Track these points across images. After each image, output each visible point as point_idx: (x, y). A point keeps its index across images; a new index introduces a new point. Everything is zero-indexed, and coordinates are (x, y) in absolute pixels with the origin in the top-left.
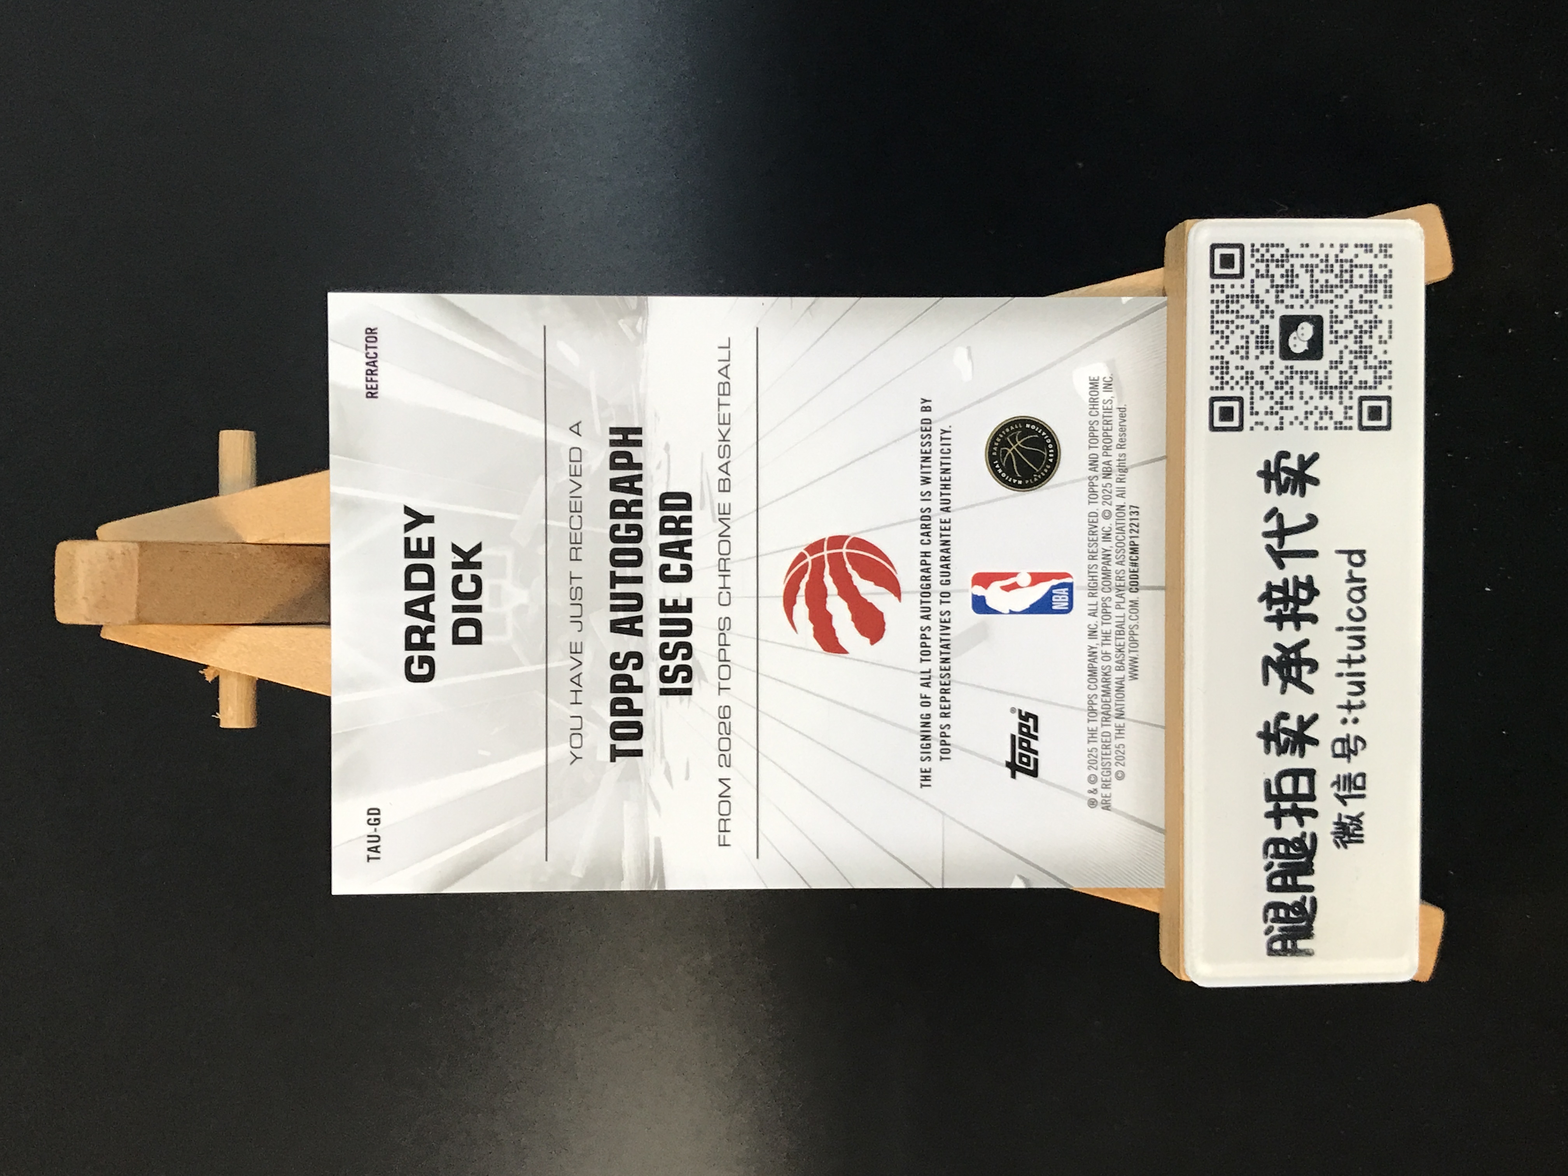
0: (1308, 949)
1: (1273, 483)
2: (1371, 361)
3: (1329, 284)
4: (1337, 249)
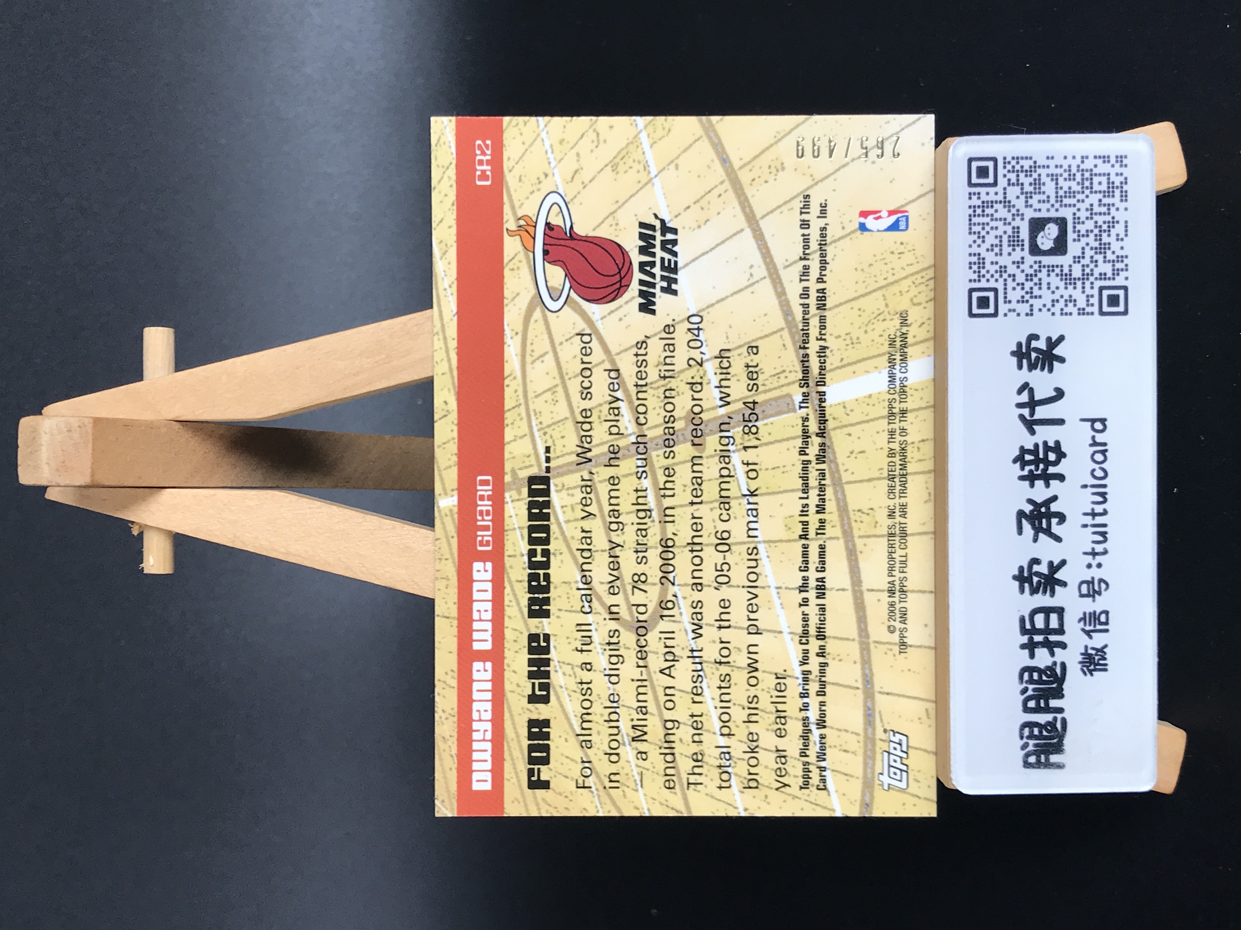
0: (1059, 763)
1: (1025, 362)
2: (1110, 256)
3: (1072, 190)
4: (1078, 160)
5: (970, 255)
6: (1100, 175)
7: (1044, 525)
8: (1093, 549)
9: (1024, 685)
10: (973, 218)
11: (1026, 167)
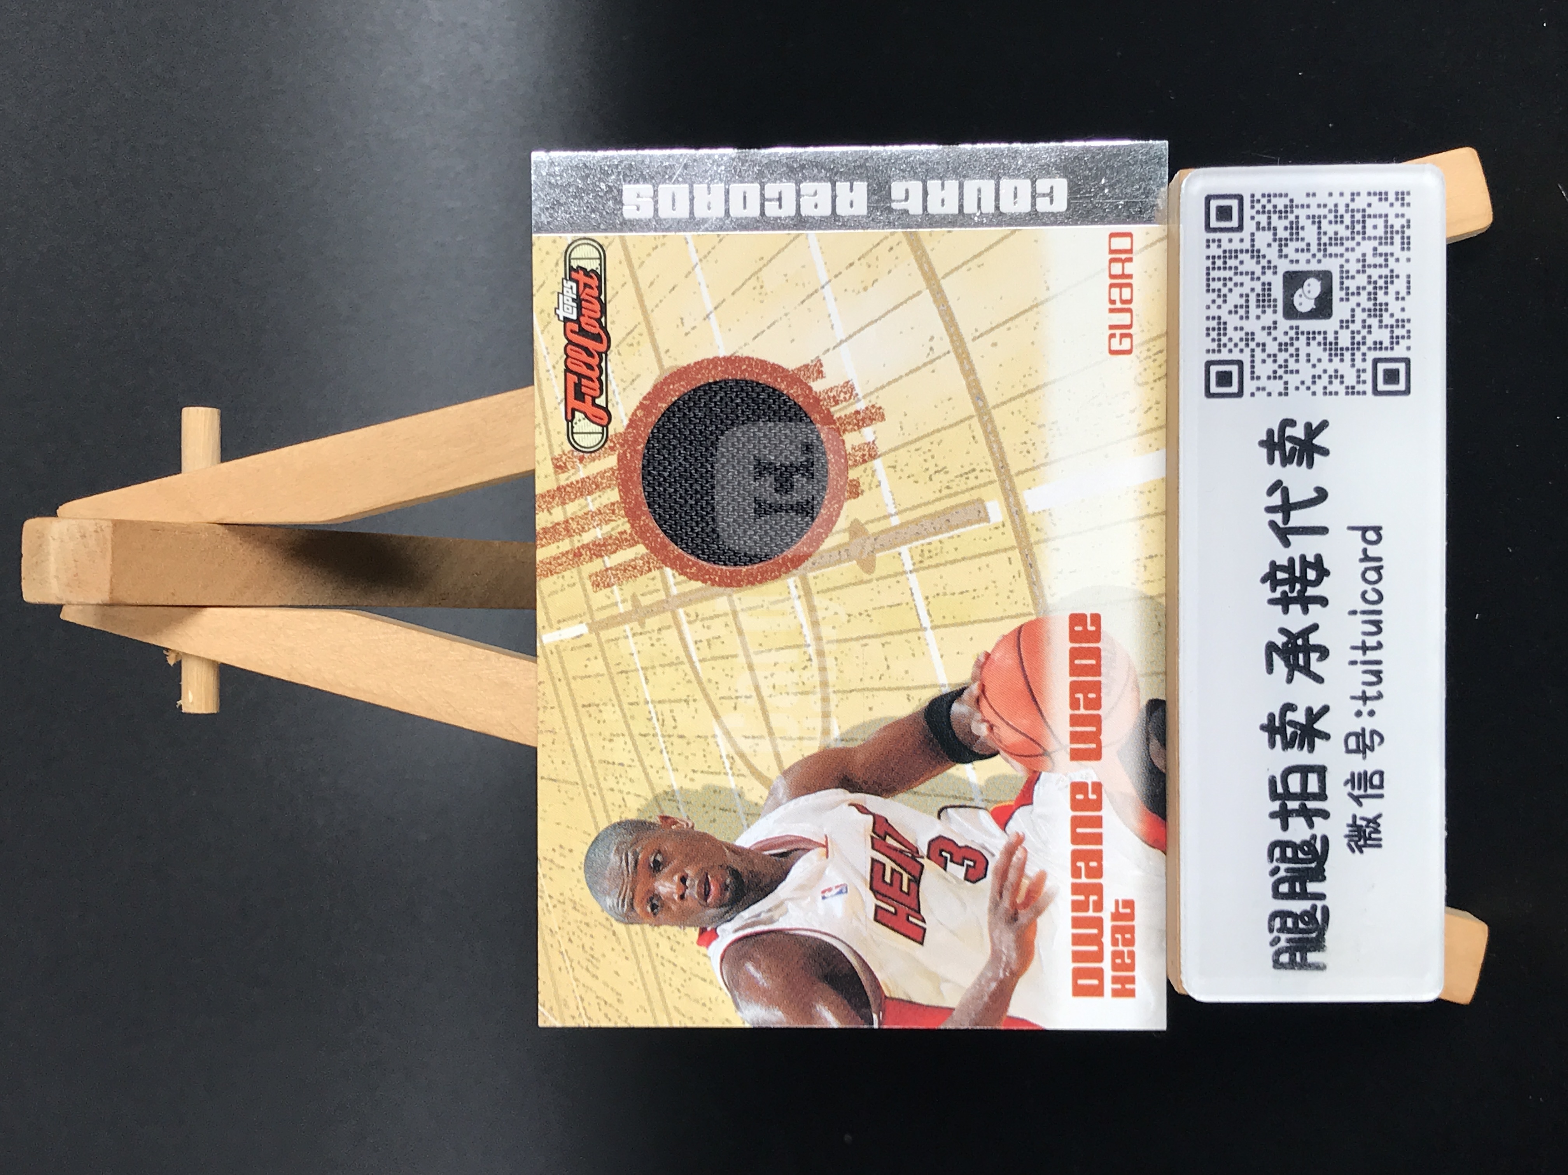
0: (1318, 963)
1: (1277, 454)
2: (1387, 320)
3: (1339, 236)
4: (1347, 198)
5: (1208, 318)
6: (1375, 216)
7: (1301, 662)
8: (1364, 692)
9: (1275, 864)
10: (1211, 271)
11: (1280, 207)
